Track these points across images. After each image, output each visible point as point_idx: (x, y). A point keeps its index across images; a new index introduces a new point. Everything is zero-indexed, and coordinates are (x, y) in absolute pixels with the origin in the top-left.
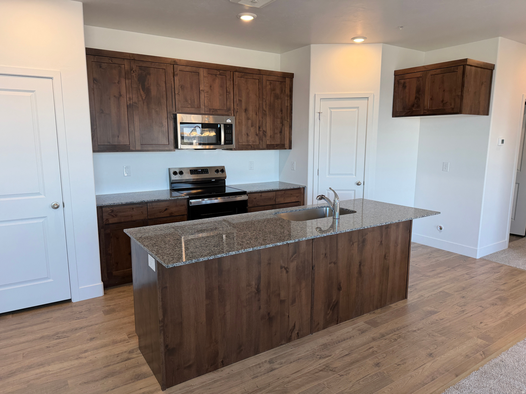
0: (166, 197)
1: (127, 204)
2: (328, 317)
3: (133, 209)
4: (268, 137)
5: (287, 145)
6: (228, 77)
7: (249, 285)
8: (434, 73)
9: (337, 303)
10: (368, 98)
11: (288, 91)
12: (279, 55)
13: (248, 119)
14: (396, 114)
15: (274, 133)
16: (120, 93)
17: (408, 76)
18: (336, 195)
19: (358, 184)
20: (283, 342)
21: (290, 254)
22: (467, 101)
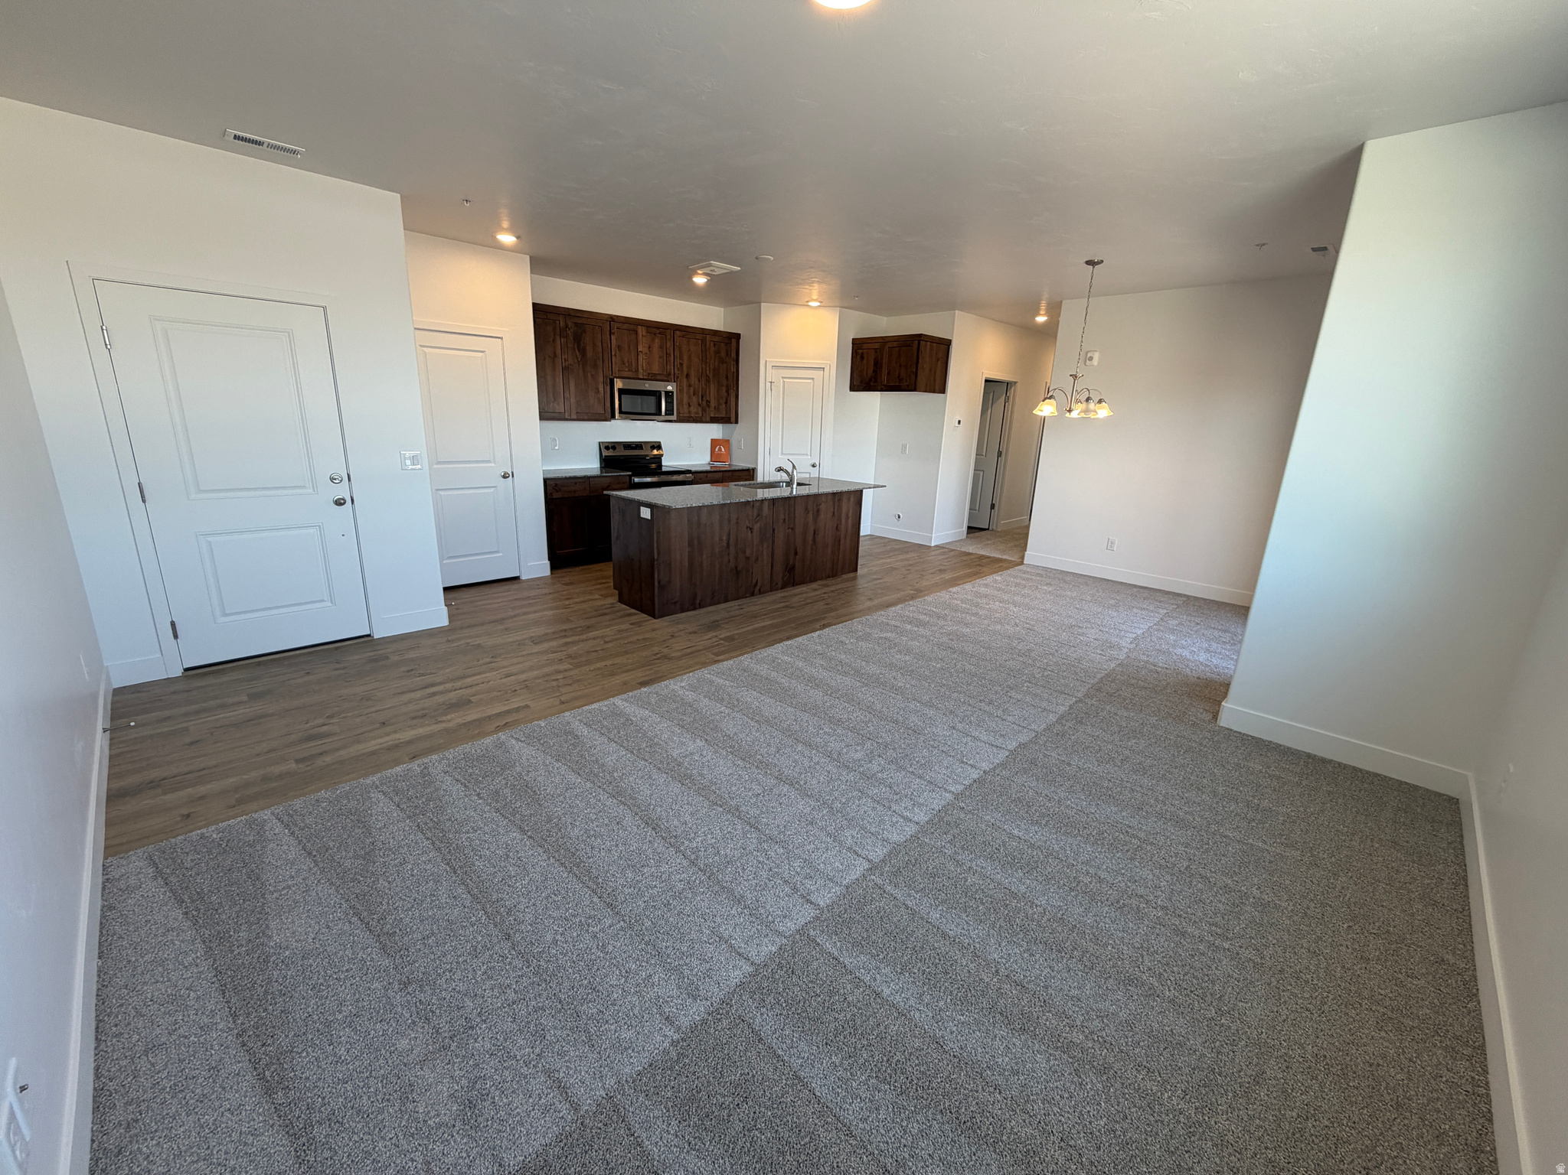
0: (597, 472)
1: (570, 478)
2: (785, 578)
3: (576, 483)
4: (712, 409)
5: (733, 419)
6: (668, 337)
7: (721, 540)
8: (891, 346)
9: (793, 567)
10: (824, 368)
11: (734, 355)
12: (723, 309)
13: (690, 386)
14: (853, 388)
15: (719, 404)
16: (555, 353)
17: (865, 346)
18: (794, 467)
19: (814, 466)
20: (747, 595)
21: (755, 516)
22: (922, 378)
